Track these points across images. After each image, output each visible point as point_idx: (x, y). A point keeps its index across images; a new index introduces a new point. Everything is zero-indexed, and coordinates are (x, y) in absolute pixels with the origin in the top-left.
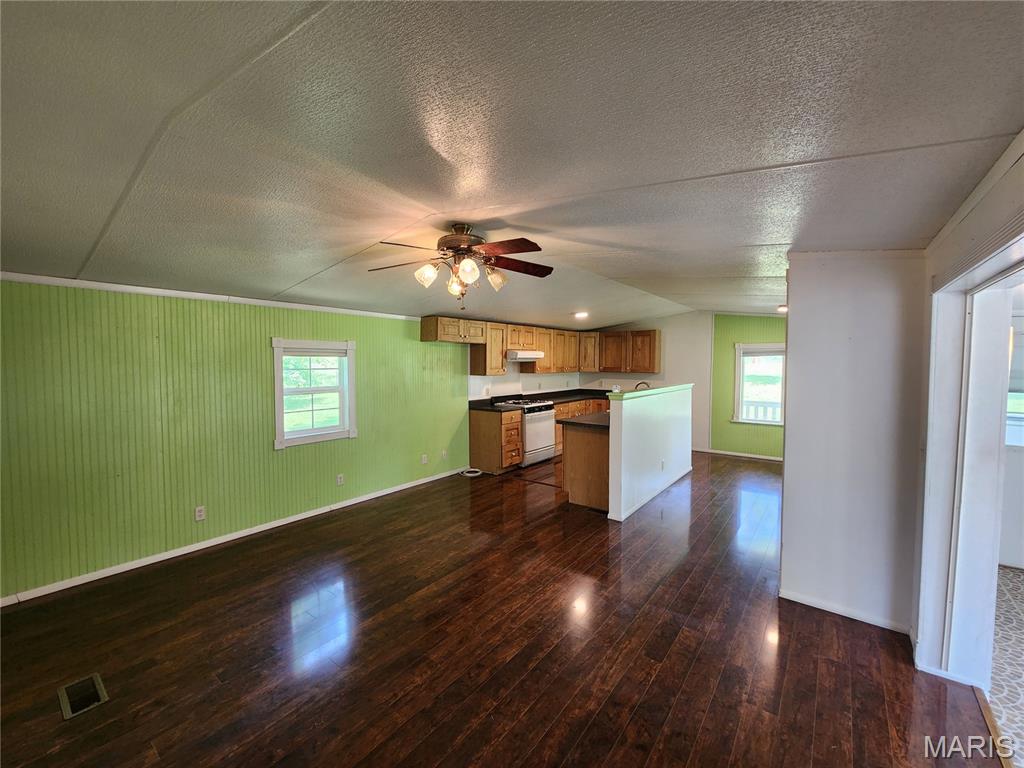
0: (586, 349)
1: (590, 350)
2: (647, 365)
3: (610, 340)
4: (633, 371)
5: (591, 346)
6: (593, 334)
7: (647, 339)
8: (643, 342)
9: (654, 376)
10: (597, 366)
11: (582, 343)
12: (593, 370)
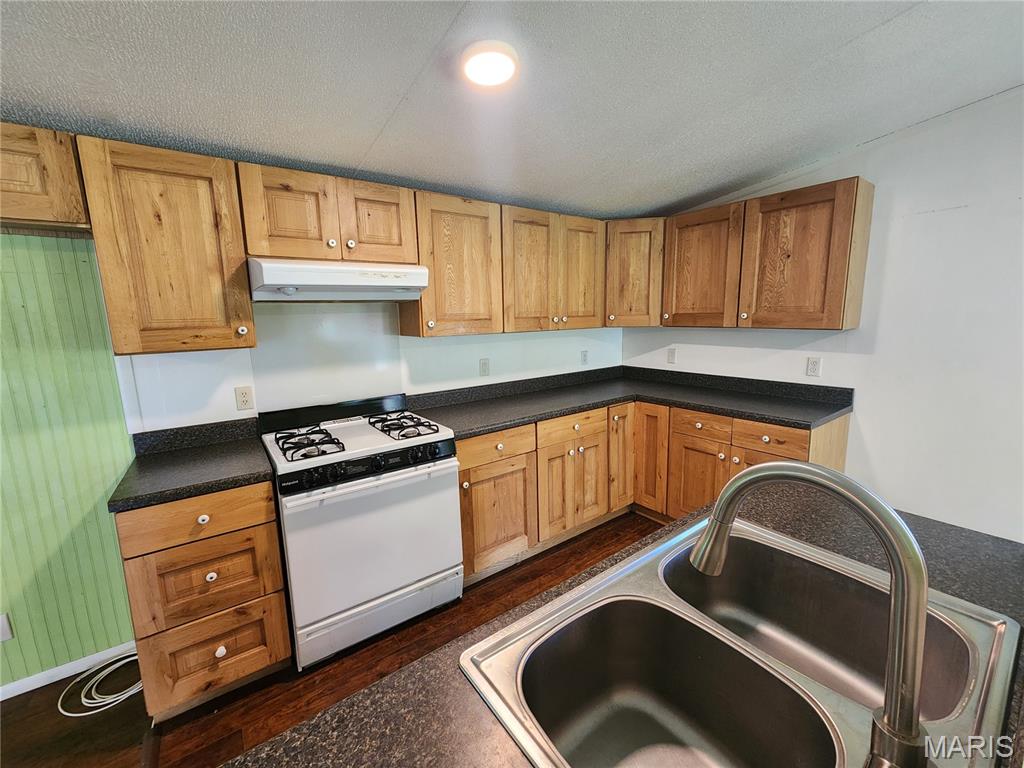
0: (624, 266)
1: (636, 267)
2: (812, 302)
3: (695, 235)
4: (758, 323)
5: (640, 256)
6: (645, 224)
7: (819, 217)
8: (803, 228)
9: (835, 339)
10: (655, 311)
11: (614, 252)
12: (643, 320)
